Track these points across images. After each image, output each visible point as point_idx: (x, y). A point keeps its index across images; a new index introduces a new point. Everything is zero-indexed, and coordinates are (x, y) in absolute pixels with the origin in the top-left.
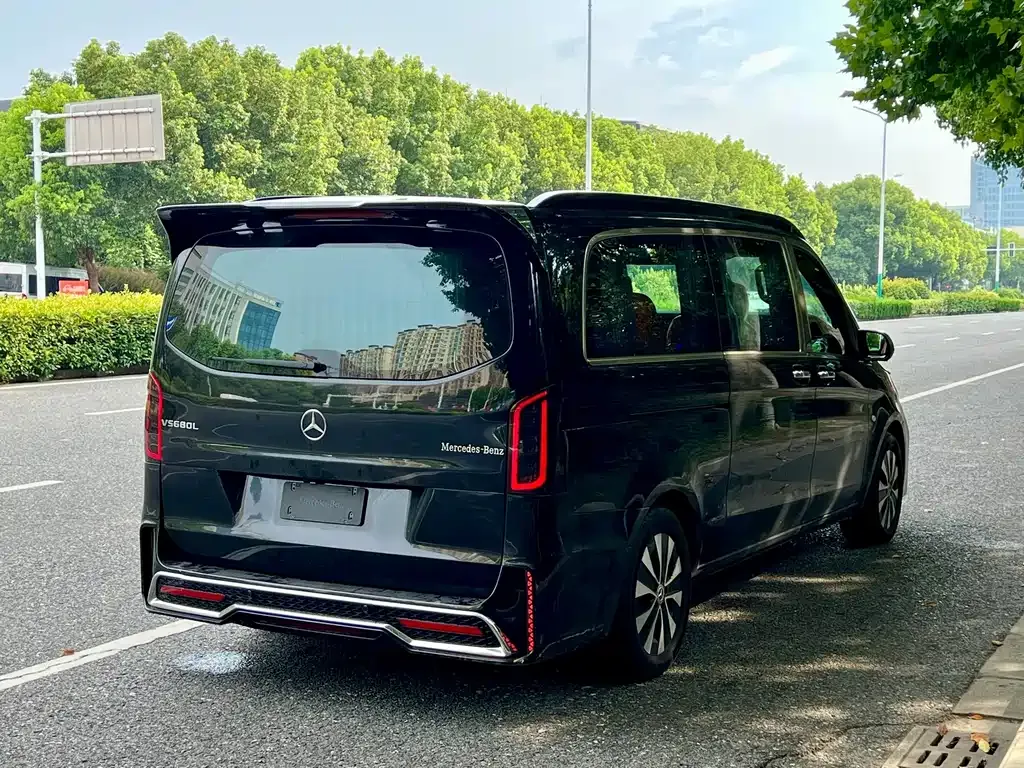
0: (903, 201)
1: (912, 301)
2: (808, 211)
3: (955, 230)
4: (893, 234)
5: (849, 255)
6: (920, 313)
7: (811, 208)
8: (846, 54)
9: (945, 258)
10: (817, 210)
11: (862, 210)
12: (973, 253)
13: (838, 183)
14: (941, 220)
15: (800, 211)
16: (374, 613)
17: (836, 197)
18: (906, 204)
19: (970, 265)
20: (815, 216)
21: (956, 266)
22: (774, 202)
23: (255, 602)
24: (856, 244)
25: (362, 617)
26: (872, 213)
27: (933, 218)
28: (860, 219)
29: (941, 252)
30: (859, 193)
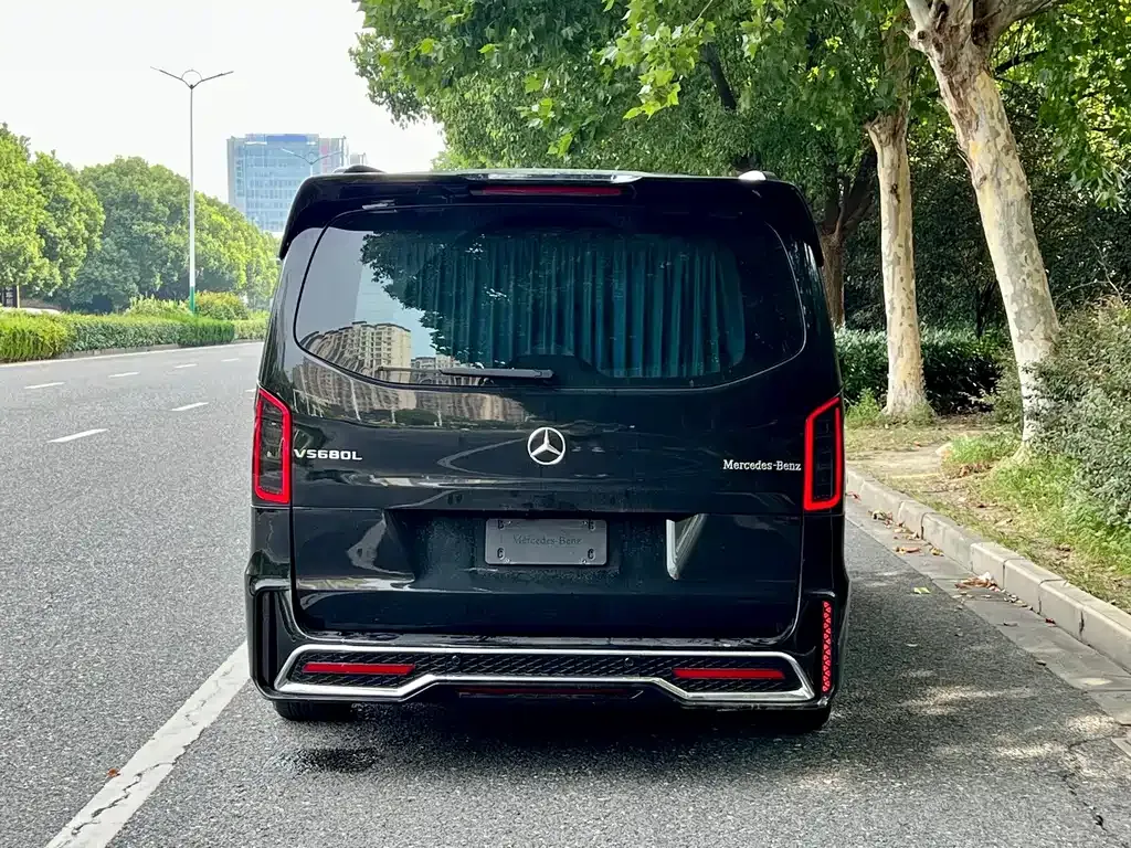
0: (179, 193)
1: (233, 322)
2: (67, 200)
3: (239, 233)
4: (168, 233)
5: (111, 262)
6: (243, 338)
7: (71, 197)
8: (370, 5)
9: (231, 268)
10: (78, 200)
11: (126, 202)
12: (263, 262)
13: (93, 165)
14: (221, 219)
15: (54, 200)
16: (642, 665)
17: (90, 183)
18: (182, 196)
19: (259, 278)
20: (77, 208)
21: (244, 278)
22: (24, 187)
23: (461, 669)
24: (120, 246)
25: (622, 672)
26: (139, 207)
27: (214, 217)
28: (125, 213)
29: (226, 260)
30: (120, 180)
